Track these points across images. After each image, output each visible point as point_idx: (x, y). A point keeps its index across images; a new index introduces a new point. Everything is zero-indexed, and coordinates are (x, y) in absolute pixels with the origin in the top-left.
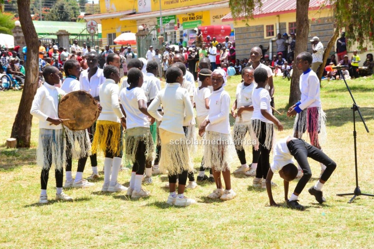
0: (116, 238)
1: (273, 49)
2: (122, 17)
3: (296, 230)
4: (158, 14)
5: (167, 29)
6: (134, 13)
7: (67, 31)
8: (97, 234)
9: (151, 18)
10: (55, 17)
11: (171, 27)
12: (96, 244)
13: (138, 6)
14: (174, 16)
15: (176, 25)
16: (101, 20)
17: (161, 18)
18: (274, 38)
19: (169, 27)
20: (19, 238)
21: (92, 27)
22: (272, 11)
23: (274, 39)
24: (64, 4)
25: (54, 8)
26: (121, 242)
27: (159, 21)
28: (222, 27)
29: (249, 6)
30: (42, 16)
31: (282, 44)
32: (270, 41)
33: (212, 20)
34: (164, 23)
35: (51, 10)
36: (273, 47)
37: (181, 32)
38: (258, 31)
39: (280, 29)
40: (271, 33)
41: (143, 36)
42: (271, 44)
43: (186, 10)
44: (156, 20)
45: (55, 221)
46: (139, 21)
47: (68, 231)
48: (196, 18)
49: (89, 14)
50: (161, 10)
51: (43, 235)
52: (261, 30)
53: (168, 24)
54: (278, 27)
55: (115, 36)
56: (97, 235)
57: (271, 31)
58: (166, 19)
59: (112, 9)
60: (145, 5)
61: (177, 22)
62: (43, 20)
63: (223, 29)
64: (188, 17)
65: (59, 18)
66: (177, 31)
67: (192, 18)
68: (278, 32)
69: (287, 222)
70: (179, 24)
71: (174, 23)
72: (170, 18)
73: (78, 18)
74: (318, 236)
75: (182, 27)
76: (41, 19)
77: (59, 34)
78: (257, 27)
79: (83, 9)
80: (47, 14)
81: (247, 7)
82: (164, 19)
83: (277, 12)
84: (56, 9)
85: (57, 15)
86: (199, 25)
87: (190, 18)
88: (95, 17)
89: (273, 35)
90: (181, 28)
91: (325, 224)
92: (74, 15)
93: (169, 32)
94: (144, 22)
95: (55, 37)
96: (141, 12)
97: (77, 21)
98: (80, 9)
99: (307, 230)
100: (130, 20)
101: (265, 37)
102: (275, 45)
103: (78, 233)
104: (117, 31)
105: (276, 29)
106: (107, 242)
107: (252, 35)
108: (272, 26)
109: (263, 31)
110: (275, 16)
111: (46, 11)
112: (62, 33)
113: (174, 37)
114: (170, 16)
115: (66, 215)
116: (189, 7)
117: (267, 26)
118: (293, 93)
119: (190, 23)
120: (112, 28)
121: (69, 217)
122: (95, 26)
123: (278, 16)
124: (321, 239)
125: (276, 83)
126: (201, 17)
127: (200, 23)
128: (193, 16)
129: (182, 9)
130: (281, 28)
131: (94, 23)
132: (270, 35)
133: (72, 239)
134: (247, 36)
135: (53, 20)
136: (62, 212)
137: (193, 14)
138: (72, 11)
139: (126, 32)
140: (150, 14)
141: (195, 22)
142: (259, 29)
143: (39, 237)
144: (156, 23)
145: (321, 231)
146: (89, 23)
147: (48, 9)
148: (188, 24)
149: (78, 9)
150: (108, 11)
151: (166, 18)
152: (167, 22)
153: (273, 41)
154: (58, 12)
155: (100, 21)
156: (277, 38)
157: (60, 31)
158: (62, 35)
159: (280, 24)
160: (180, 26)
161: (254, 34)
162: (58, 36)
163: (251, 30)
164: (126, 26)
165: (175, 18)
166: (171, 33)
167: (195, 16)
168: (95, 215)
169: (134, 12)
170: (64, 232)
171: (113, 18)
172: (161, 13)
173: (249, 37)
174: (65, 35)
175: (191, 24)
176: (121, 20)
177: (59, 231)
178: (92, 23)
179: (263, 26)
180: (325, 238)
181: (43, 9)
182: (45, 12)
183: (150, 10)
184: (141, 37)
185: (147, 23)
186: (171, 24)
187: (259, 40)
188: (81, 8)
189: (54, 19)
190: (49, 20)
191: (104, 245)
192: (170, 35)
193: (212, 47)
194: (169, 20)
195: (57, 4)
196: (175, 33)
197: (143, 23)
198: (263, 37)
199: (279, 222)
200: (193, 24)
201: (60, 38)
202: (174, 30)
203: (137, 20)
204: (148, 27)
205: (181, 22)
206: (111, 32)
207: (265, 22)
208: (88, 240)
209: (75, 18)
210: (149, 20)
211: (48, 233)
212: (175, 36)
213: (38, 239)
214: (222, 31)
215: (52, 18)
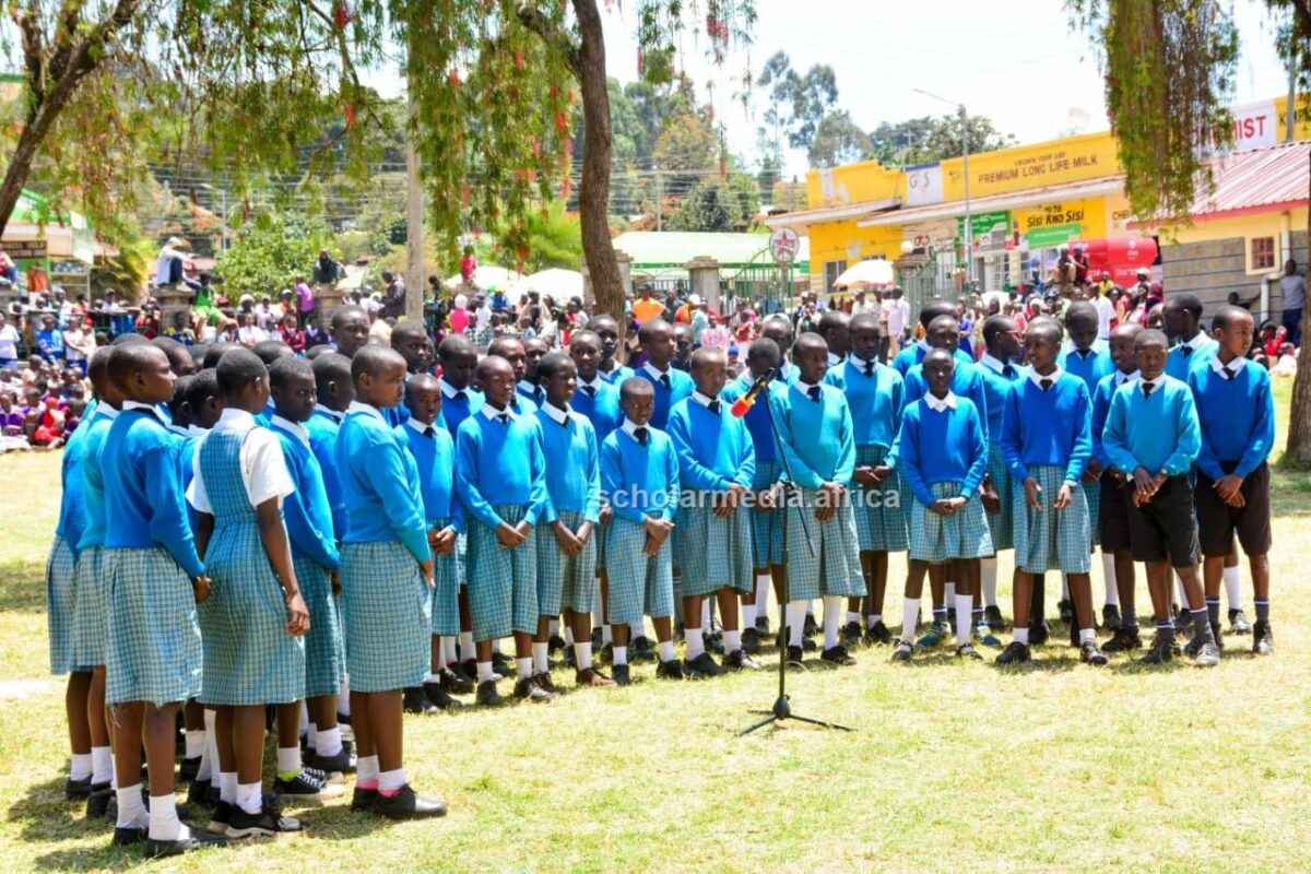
0: (774, 760)
1: (1270, 303)
2: (864, 218)
3: (1216, 761)
4: (960, 210)
5: (984, 249)
6: (897, 208)
7: (714, 258)
8: (728, 749)
9: (942, 220)
10: (693, 220)
11: (997, 241)
12: (722, 772)
13: (909, 187)
14: (1005, 214)
15: (1009, 238)
16: (809, 226)
17: (966, 221)
18: (1273, 273)
19: (989, 243)
20: (553, 749)
21: (784, 244)
22: (1268, 200)
23: (1273, 276)
24: (716, 188)
25: (691, 199)
26: (781, 770)
27: (962, 227)
28: (1132, 244)
29: (1179, 192)
30: (663, 218)
31: (1297, 289)
32: (1263, 280)
33: (1110, 222)
34: (975, 232)
35: (684, 202)
36: (1270, 297)
37: (1024, 256)
38: (1228, 253)
39: (1291, 249)
40: (1265, 260)
41: (912, 268)
42: (1264, 289)
43: (1037, 198)
44: (956, 223)
45: (636, 716)
46: (907, 228)
47: (664, 741)
48: (1066, 218)
49: (781, 212)
50: (967, 199)
51: (608, 747)
52: (1238, 251)
53: (989, 235)
54: (1286, 244)
55: (844, 266)
56: (730, 753)
57: (1265, 253)
58: (980, 222)
59: (838, 199)
60: (926, 185)
61: (1013, 230)
62: (664, 229)
63: (1135, 249)
64: (1045, 214)
65: (704, 223)
66: (1011, 252)
67: (1056, 219)
68: (1286, 257)
69: (1199, 743)
70: (1017, 235)
71: (1005, 233)
72: (993, 218)
73: (753, 221)
74: (1269, 774)
75: (1027, 242)
76: (659, 227)
77: (693, 266)
78: (1225, 244)
79: (767, 198)
80: (673, 213)
81: (1174, 194)
82: (976, 221)
83: (1284, 202)
84: (696, 200)
85: (698, 216)
86: (1074, 237)
87: (1048, 219)
88: (794, 220)
89: (1271, 264)
90: (1024, 246)
91: (1297, 749)
92: (741, 215)
93: (989, 256)
94: (921, 230)
95: (685, 275)
96: (916, 203)
97: (750, 229)
98: (761, 199)
99: (1246, 760)
100: (885, 227)
101: (1250, 271)
102: (1276, 292)
103: (684, 746)
104: (849, 255)
105: (1281, 250)
106: (748, 769)
107: (1212, 266)
108: (1270, 241)
109: (1244, 255)
110: (1277, 214)
111: (672, 205)
112: (702, 265)
113: (1002, 268)
114: (993, 214)
115: (663, 707)
116: (1045, 190)
117: (1254, 241)
118: (1298, 425)
119: (1048, 231)
120: (837, 248)
121: (668, 712)
122: (792, 241)
123: (1287, 213)
124: (1275, 782)
125: (1278, 395)
126: (1079, 216)
127: (1077, 232)
128: (1057, 214)
129: (1026, 195)
130: (1296, 245)
131: (791, 235)
132: (1262, 265)
133: (669, 756)
134: (1196, 268)
135: (689, 230)
136: (654, 699)
137: (1059, 208)
138: (738, 205)
139: (875, 257)
140: (940, 209)
141: (1063, 228)
142: (1233, 249)
143: (598, 751)
144: (956, 234)
145: (1282, 764)
146: (777, 236)
147: (677, 200)
148: (1043, 235)
149: (755, 198)
150: (828, 202)
151: (983, 219)
152: (984, 228)
153: (1270, 282)
154: (703, 207)
155: (807, 230)
156: (1283, 272)
157: (696, 259)
158: (702, 269)
159: (1291, 233)
160: (1020, 239)
161: (1217, 262)
162: (692, 271)
163: (1209, 252)
164: (873, 243)
165: (1007, 220)
166: (997, 259)
167: (1064, 212)
168: (730, 708)
169: (898, 202)
170: (653, 742)
171: (839, 222)
172: (968, 204)
173: (1203, 271)
174: (708, 268)
175: (1050, 234)
176: (861, 225)
177: (644, 738)
178: (784, 236)
179: (1242, 241)
180: (1287, 780)
181: (666, 201)
182: (670, 209)
183: (941, 200)
184: (908, 273)
185: (930, 234)
186: (995, 235)
187: (1232, 278)
188: (764, 196)
189: (691, 226)
190: (678, 229)
191: (740, 773)
192: (992, 264)
193: (1097, 298)
194: (991, 224)
195: (699, 187)
196: (1007, 259)
197: (919, 234)
198: (1244, 270)
199: (1178, 740)
200: (1056, 233)
201: (695, 276)
202: (1003, 251)
203: (904, 226)
204: (932, 243)
205: (1023, 229)
206: (835, 257)
207: (1250, 231)
208: (705, 761)
209: (744, 223)
210: (938, 224)
211: (618, 744)
212: (1007, 268)
213: (593, 754)
214: (1130, 253)
215: (684, 224)
